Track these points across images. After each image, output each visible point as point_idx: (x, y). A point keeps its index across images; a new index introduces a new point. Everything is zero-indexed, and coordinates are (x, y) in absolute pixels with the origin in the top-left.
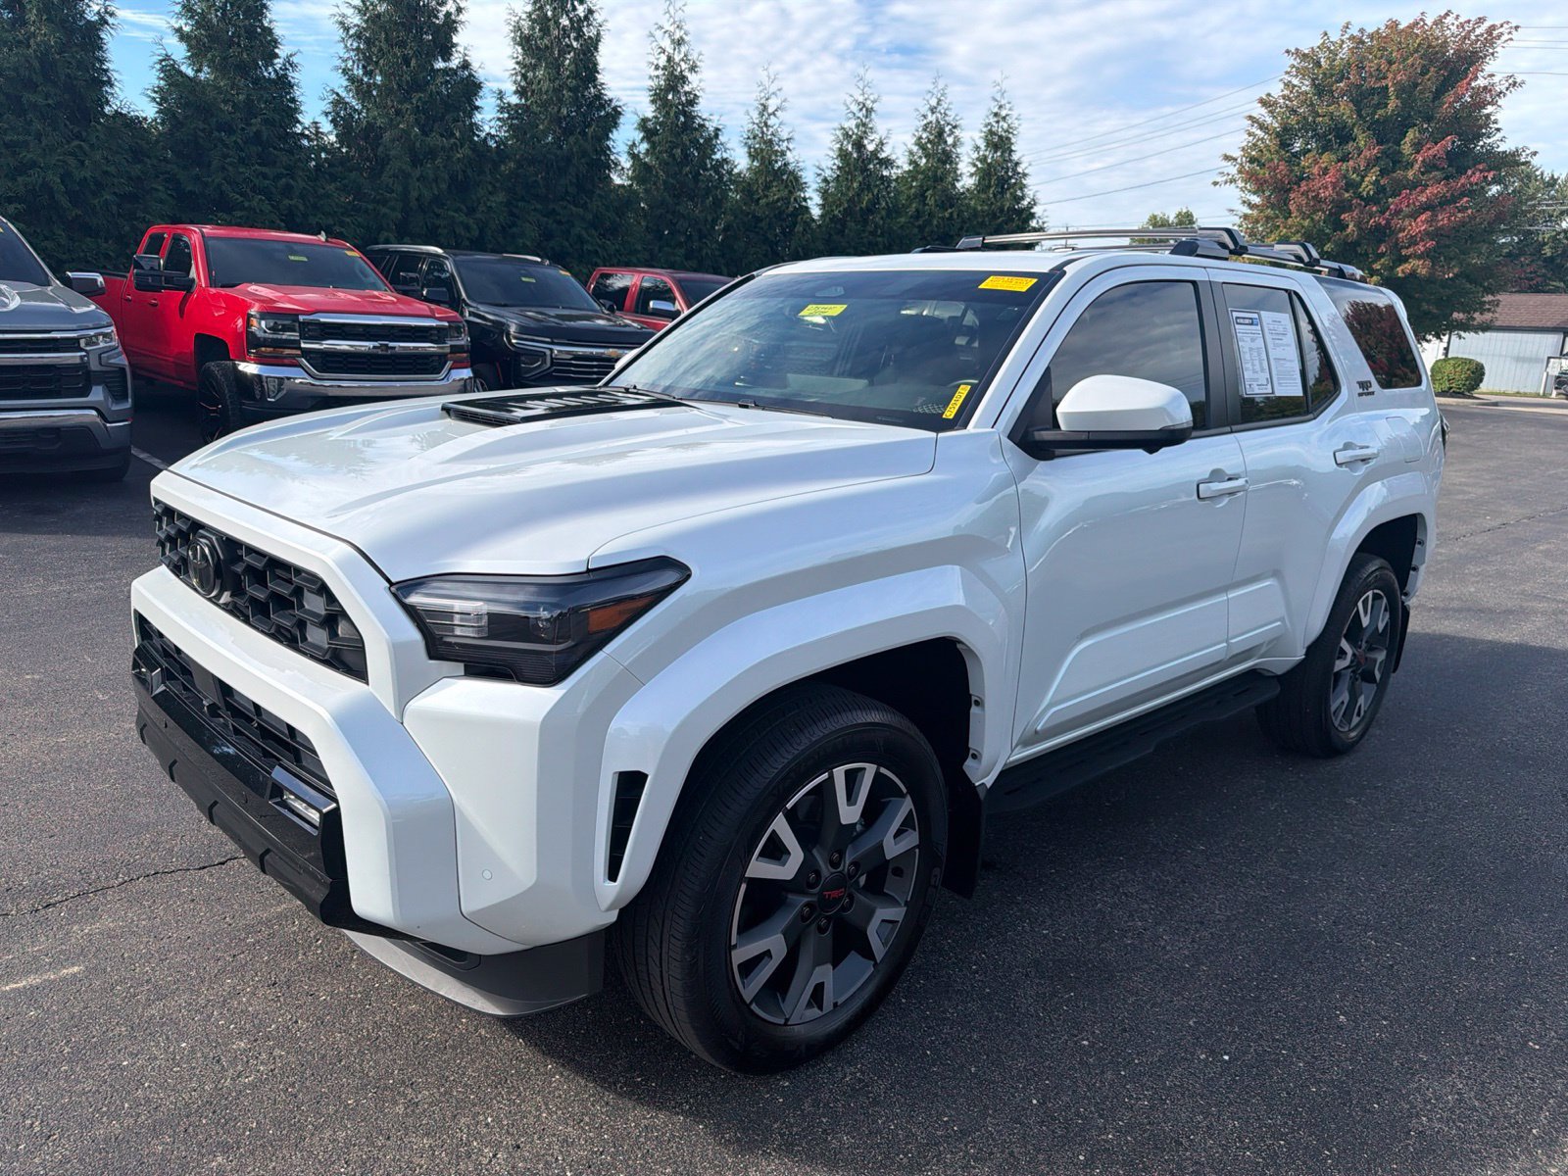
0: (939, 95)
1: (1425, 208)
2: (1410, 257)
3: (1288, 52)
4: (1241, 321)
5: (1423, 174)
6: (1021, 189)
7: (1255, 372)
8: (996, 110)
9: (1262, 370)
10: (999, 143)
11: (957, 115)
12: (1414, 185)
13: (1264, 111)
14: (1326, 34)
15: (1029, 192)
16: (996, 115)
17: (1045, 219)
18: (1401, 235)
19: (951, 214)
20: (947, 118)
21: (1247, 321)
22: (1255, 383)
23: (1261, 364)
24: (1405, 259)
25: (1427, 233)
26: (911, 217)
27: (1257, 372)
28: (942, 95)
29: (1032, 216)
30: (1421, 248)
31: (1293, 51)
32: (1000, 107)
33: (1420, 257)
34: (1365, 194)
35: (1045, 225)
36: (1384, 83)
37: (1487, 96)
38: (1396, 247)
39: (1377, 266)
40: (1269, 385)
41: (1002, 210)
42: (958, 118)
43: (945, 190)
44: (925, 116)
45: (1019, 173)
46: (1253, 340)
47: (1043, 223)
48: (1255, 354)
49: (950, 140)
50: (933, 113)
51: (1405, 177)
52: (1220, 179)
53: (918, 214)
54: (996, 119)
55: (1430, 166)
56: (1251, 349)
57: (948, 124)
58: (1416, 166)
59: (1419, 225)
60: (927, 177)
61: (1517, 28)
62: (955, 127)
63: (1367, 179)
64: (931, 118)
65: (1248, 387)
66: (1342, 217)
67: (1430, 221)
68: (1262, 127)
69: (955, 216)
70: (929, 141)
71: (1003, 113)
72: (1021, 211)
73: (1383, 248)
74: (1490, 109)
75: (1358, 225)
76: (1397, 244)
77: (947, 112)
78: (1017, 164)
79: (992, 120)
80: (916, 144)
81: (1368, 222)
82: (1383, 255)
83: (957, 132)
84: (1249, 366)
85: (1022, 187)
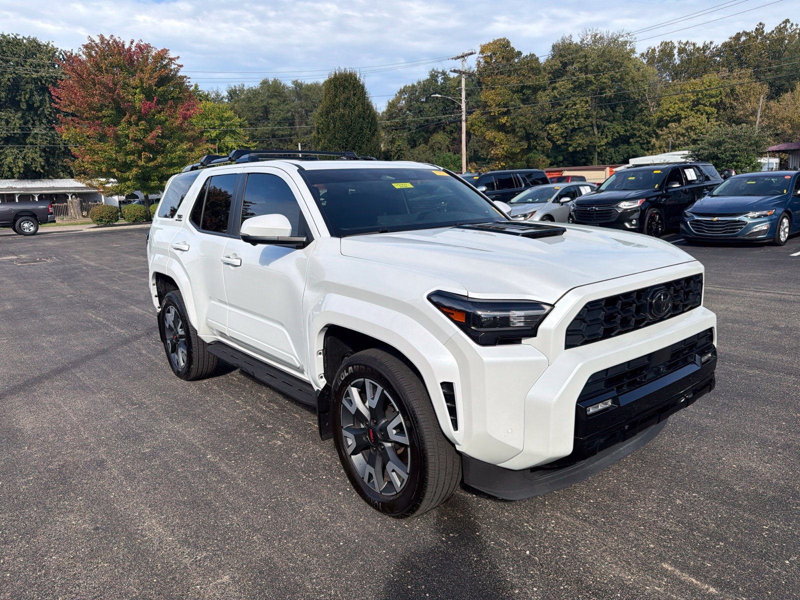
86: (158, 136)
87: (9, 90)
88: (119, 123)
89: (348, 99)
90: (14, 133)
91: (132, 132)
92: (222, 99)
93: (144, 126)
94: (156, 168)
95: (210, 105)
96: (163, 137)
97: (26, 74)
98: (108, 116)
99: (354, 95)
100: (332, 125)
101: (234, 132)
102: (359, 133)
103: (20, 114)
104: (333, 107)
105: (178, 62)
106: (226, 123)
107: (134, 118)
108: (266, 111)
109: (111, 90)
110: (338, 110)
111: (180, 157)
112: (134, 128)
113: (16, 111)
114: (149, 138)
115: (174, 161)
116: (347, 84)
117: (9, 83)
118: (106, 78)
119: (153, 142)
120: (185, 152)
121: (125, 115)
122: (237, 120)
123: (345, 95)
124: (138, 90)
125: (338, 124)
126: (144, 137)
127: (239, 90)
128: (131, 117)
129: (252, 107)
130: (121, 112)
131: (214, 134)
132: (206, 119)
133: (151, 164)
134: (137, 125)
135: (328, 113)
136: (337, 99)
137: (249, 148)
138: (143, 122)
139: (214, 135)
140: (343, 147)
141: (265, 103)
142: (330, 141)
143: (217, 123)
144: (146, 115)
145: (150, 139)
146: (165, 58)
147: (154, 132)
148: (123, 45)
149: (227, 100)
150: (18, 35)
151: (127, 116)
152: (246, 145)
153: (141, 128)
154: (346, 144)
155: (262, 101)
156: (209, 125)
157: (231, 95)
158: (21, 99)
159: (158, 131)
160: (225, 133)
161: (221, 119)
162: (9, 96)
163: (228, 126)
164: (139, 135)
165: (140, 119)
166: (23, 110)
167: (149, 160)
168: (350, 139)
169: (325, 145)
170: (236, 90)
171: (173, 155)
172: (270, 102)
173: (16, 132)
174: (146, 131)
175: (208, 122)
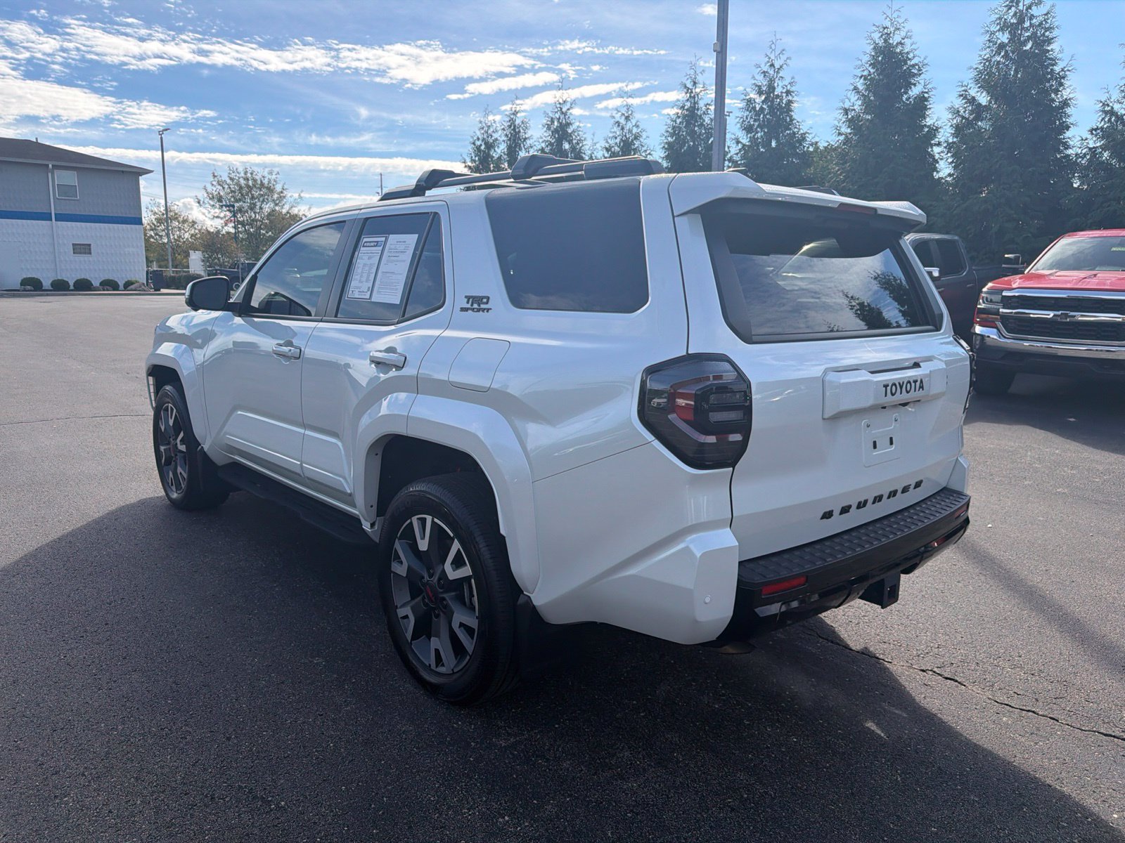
4: (368, 244)
7: (360, 282)
9: (367, 281)
21: (372, 244)
22: (357, 290)
23: (368, 276)
27: (362, 282)
40: (369, 293)
46: (370, 258)
48: (367, 268)
56: (365, 265)
65: (351, 292)
84: (358, 277)
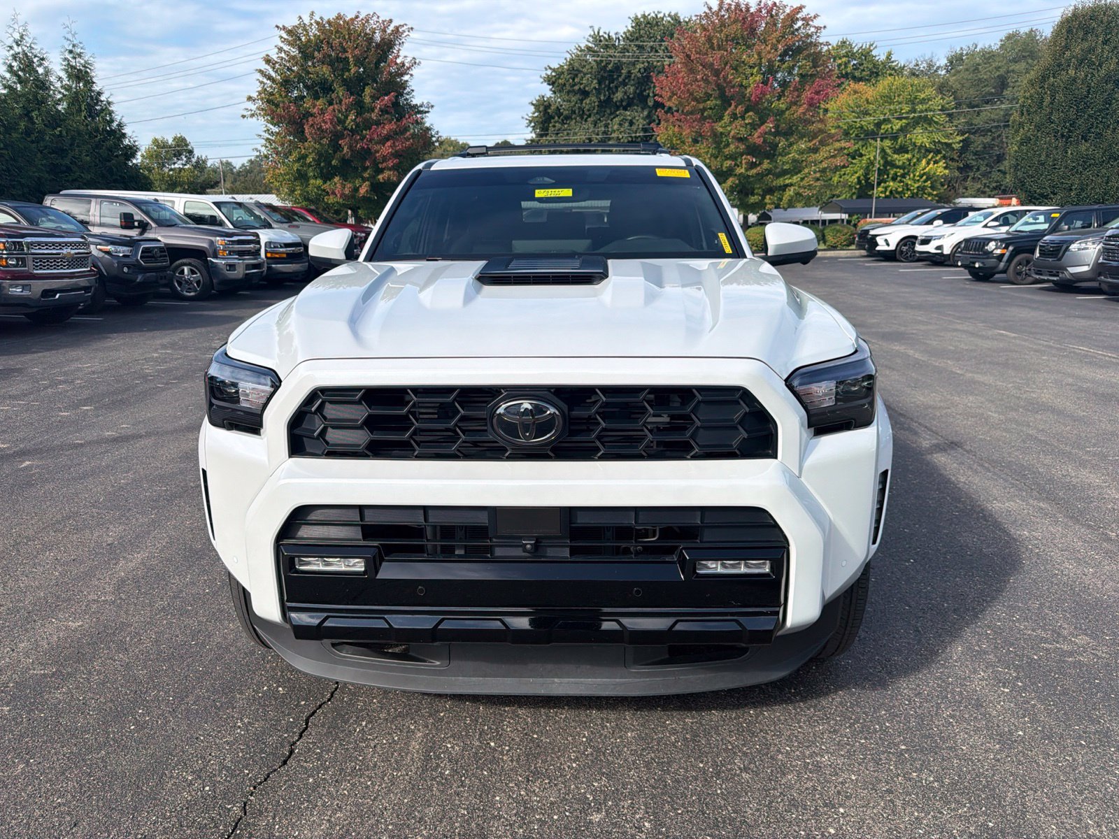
0: (21, 31)
1: (387, 138)
2: (384, 169)
3: (277, 27)
5: (380, 116)
6: (110, 114)
8: (71, 48)
10: (80, 75)
11: (42, 49)
12: (378, 123)
13: (267, 67)
14: (300, 18)
15: (117, 118)
16: (71, 52)
17: (136, 139)
18: (377, 155)
19: (60, 131)
20: (33, 51)
24: (381, 171)
25: (392, 154)
26: (22, 133)
28: (24, 31)
29: (124, 135)
30: (390, 164)
31: (281, 26)
32: (74, 46)
33: (390, 169)
34: (350, 127)
35: (137, 143)
36: (347, 55)
37: (403, 70)
38: (375, 163)
39: (366, 175)
41: (97, 130)
42: (44, 52)
43: (48, 112)
44: (11, 47)
45: (102, 101)
47: (135, 142)
49: (41, 70)
50: (18, 45)
51: (371, 117)
52: (245, 113)
53: (28, 132)
54: (71, 55)
55: (384, 111)
57: (35, 56)
58: (376, 111)
59: (386, 149)
60: (29, 101)
61: (412, 28)
62: (43, 59)
63: (349, 118)
64: (17, 49)
66: (340, 142)
67: (393, 146)
68: (270, 78)
69: (64, 133)
70: (20, 69)
71: (78, 51)
72: (113, 132)
73: (368, 164)
74: (406, 78)
75: (350, 147)
76: (375, 160)
77: (33, 45)
78: (99, 94)
79: (69, 57)
80: (8, 71)
81: (356, 146)
82: (368, 167)
83: (46, 63)
85: (111, 113)
86: (770, 133)
87: (639, 83)
88: (721, 118)
89: (1091, 50)
90: (635, 137)
91: (737, 128)
92: (936, 71)
93: (751, 118)
94: (761, 176)
95: (899, 81)
96: (777, 133)
97: (658, 61)
98: (711, 108)
99: (1105, 42)
100: (1047, 100)
101: (929, 121)
102: (1100, 111)
103: (646, 113)
104: (1058, 66)
105: (816, 23)
106: (919, 107)
107: (740, 109)
108: (1002, 83)
109: (717, 73)
110: (1064, 73)
111: (794, 161)
112: (739, 122)
113: (643, 109)
114: (756, 136)
115: (785, 167)
116: (1094, 24)
117: (639, 75)
118: (714, 58)
119: (760, 141)
120: (803, 153)
121: (730, 105)
122: (938, 102)
123: (1086, 45)
124: (755, 70)
125: (1060, 97)
126: (750, 135)
127: (967, 54)
128: (736, 107)
129: (980, 79)
130: (726, 102)
131: (897, 125)
132: (890, 104)
133: (753, 172)
134: (743, 118)
135: (1044, 78)
136: (1068, 53)
137: (951, 144)
138: (751, 113)
139: (896, 127)
140: (1063, 136)
141: (1002, 71)
142: (1038, 128)
143: (906, 108)
144: (757, 103)
145: (756, 138)
146: (797, 19)
147: (763, 127)
148: (748, 9)
149: (943, 72)
150: (659, 12)
151: (733, 107)
152: (946, 141)
153: (747, 122)
154: (1070, 131)
155: (998, 68)
156: (892, 112)
157: (951, 62)
158: (649, 94)
159: (770, 125)
160: (916, 122)
161: (913, 102)
162: (638, 91)
163: (921, 111)
164: (743, 132)
165: (747, 111)
166: (649, 107)
167: (752, 166)
168: (1080, 122)
169: (1029, 134)
170: (962, 54)
171: (785, 159)
172: (1011, 69)
173: (638, 135)
174: (754, 126)
175: (892, 107)
